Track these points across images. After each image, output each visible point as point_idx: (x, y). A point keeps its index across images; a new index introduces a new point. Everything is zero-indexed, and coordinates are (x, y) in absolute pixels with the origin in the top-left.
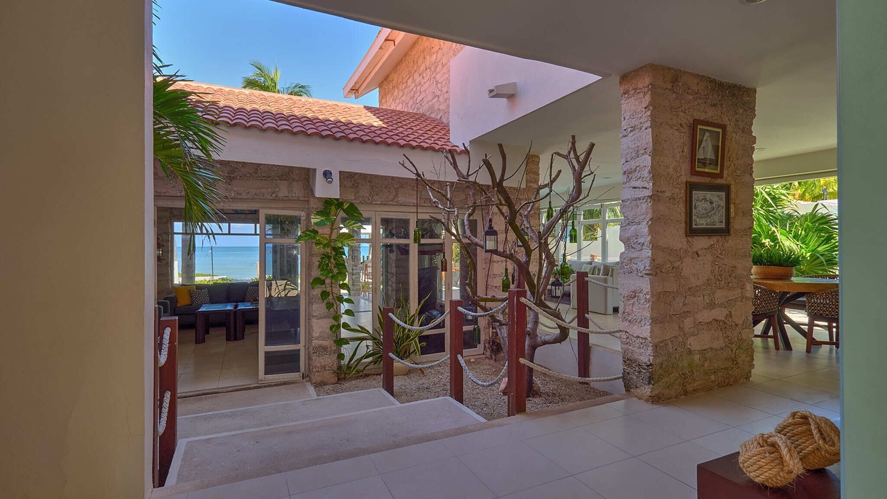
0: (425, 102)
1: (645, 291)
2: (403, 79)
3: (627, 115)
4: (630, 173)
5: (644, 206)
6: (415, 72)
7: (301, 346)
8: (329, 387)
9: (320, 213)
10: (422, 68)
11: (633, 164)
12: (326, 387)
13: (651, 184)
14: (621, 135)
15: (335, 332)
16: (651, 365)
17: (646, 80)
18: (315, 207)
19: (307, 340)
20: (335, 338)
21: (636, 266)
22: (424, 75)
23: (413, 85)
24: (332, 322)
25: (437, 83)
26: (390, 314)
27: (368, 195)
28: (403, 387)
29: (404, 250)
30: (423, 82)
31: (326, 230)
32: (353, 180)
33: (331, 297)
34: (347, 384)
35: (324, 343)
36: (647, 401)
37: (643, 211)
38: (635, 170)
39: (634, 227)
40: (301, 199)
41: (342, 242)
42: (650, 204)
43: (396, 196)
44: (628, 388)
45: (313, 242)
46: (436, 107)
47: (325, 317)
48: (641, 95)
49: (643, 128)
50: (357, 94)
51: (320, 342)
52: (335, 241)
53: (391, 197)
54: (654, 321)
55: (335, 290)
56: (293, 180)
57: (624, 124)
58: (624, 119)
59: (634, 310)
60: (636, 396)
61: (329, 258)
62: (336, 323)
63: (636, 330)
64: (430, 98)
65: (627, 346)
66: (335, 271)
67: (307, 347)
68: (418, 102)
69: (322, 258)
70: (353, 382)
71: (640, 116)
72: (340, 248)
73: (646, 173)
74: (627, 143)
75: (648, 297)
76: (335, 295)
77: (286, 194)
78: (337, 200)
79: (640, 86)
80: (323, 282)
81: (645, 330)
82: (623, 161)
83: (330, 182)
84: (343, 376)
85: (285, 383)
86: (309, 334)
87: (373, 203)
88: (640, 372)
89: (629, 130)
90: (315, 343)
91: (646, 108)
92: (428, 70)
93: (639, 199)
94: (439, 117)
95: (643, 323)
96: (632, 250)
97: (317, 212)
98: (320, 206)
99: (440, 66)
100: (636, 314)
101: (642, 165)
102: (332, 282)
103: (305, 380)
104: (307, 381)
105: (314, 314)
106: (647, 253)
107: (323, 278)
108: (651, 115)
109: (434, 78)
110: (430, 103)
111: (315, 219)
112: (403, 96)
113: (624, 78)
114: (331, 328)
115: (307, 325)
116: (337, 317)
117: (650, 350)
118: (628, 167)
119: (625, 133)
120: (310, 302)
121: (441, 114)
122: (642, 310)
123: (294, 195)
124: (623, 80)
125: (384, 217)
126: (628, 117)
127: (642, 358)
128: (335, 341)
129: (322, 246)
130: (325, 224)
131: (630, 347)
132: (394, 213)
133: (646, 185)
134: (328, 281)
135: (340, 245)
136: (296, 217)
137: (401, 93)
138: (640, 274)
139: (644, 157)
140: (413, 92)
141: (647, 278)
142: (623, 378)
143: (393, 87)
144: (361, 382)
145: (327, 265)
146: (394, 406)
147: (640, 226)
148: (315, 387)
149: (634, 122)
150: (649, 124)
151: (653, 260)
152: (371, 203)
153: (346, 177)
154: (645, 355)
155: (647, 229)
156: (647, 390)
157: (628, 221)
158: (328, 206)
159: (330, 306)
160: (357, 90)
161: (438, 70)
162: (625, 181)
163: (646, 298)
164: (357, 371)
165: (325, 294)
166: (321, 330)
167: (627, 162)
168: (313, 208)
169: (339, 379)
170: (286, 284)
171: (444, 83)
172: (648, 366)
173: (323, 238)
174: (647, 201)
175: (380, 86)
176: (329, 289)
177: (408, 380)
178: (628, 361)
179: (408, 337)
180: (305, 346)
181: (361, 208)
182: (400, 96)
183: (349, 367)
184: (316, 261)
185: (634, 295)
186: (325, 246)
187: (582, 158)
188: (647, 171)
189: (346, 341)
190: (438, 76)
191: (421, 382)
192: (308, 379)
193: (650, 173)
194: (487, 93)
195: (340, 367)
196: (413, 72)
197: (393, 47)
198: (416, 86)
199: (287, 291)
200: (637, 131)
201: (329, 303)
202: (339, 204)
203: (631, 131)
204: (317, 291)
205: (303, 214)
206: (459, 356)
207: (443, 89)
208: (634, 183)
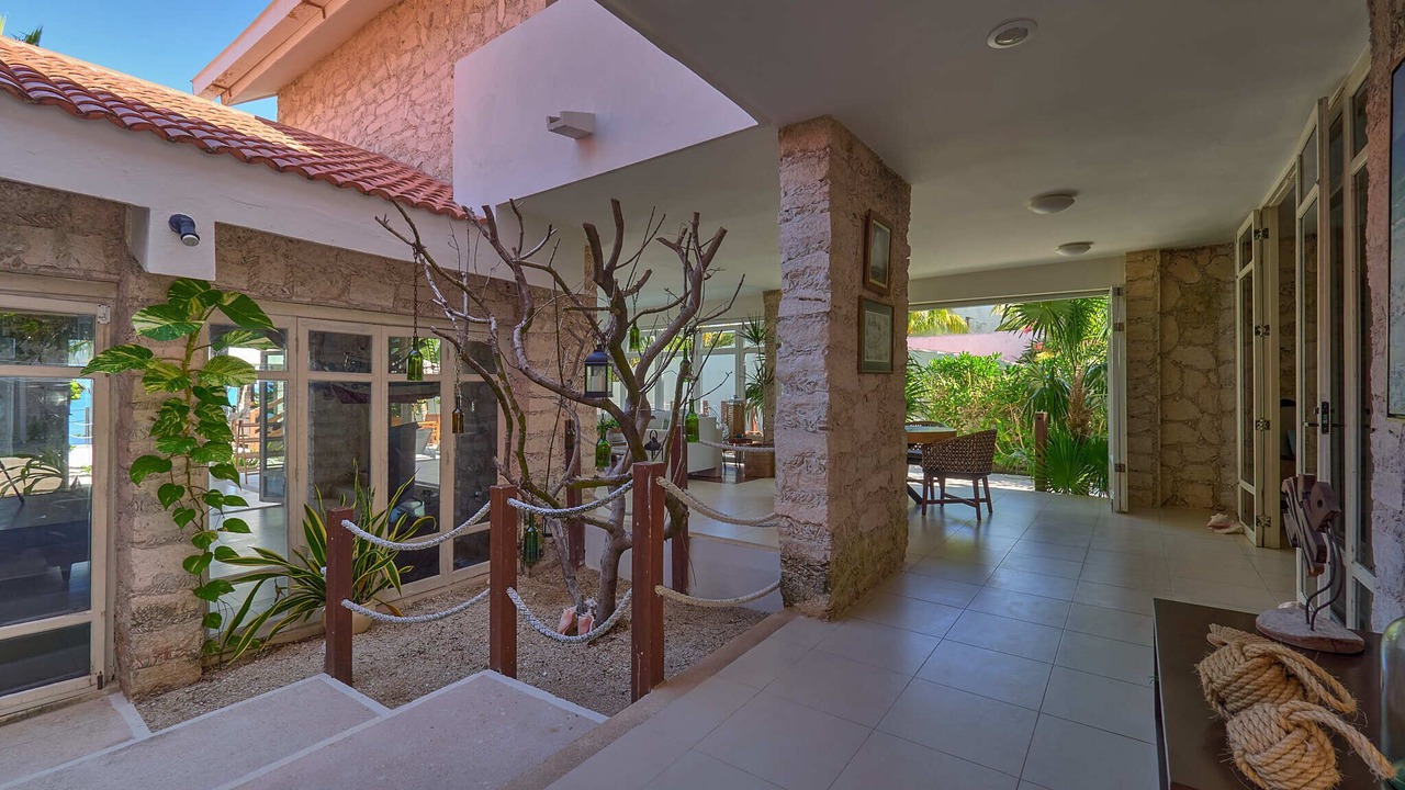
0: (386, 132)
1: (819, 453)
2: (335, 87)
3: (791, 189)
4: (795, 276)
5: (818, 327)
6: (364, 78)
7: (95, 617)
8: (180, 694)
9: (154, 310)
10: (381, 73)
11: (799, 264)
12: (171, 697)
13: (829, 295)
14: (780, 218)
15: (198, 572)
16: (828, 563)
17: (822, 139)
18: (142, 296)
19: (113, 600)
20: (194, 585)
21: (804, 417)
22: (385, 86)
23: (359, 101)
24: (188, 550)
25: (414, 103)
26: (346, 523)
27: (281, 283)
28: (367, 659)
29: (358, 397)
30: (381, 99)
31: (175, 350)
32: (245, 247)
33: (187, 495)
34: (229, 678)
35: (167, 599)
36: (822, 618)
37: (816, 334)
38: (803, 272)
39: (800, 358)
40: (95, 275)
41: (220, 377)
42: (826, 325)
43: (345, 290)
44: (789, 602)
45: (133, 377)
46: (411, 144)
47: (169, 542)
48: (814, 161)
49: (817, 211)
50: (226, 96)
51: (154, 599)
52: (201, 373)
53: (335, 291)
54: (833, 497)
55: (196, 480)
56: (73, 230)
57: (785, 203)
58: (786, 194)
59: (801, 482)
60: (803, 613)
61: (183, 410)
62: (200, 552)
63: (803, 513)
64: (398, 127)
65: (790, 538)
66: (202, 439)
67: (112, 613)
68: (369, 131)
69: (163, 412)
70: (245, 669)
71: (811, 191)
72: (214, 389)
73: (821, 277)
74: (791, 231)
75: (824, 462)
76: (195, 491)
77: (50, 260)
78: (204, 284)
79: (812, 146)
80: (165, 466)
81: (819, 513)
82: (783, 258)
83: (193, 243)
84: (215, 659)
85: (41, 710)
86: (120, 582)
87: (294, 298)
88: (809, 576)
89: (794, 211)
90: (137, 603)
91: (821, 181)
92: (393, 80)
93: (810, 316)
94: (416, 163)
95: (815, 501)
96: (798, 393)
97: (149, 308)
98: (158, 295)
99: (419, 76)
100: (803, 488)
101: (815, 266)
102: (188, 465)
103: (105, 691)
104: (112, 692)
105: (136, 538)
106: (823, 397)
107: (162, 455)
108: (829, 192)
109: (406, 94)
110: (397, 138)
111: (141, 324)
112: (334, 118)
113: (787, 131)
114: (187, 564)
115: (113, 567)
116: (202, 539)
117: (827, 542)
118: (791, 267)
119: (786, 216)
120: (123, 510)
121: (421, 159)
122: (815, 483)
123: (75, 265)
124: (785, 133)
125: (316, 329)
126: (792, 192)
127: (814, 555)
128: (196, 592)
129: (163, 385)
130: (174, 336)
131: (794, 540)
132: (338, 323)
133: (822, 296)
134: (178, 462)
135: (216, 383)
136: (83, 316)
137: (331, 113)
138: (810, 429)
139: (818, 253)
140: (358, 114)
141: (823, 434)
142: (782, 585)
143: (313, 100)
144: (264, 668)
145: (179, 426)
146: (377, 720)
147: (811, 357)
148: (139, 702)
149: (803, 200)
150: (826, 205)
151: (830, 407)
152: (288, 300)
153: (230, 238)
154: (819, 550)
155: (823, 361)
156: (822, 602)
157: (790, 350)
158: (178, 296)
159: (183, 516)
160: (229, 90)
161: (414, 81)
162: (787, 287)
163: (820, 464)
164: (254, 645)
165: (168, 493)
166: (159, 570)
167: (789, 259)
168: (136, 298)
169: (205, 669)
170: (29, 466)
171: (428, 107)
172: (822, 566)
173: (165, 366)
174: (822, 320)
175: (281, 93)
176: (180, 480)
177: (374, 642)
178: (790, 560)
179: (372, 559)
180: (106, 613)
181: (267, 308)
182: (328, 118)
183: (231, 638)
184: (143, 419)
185: (801, 460)
186: (172, 384)
187: (705, 250)
188: (823, 275)
189: (224, 586)
190: (415, 94)
191: (402, 641)
192: (115, 685)
193: (827, 278)
194: (545, 123)
195: (207, 644)
196: (359, 78)
197: (319, 20)
198: (366, 104)
199: (29, 482)
200: (807, 213)
201: (182, 509)
202: (211, 296)
203: (797, 214)
204: (149, 485)
205: (103, 314)
206: (510, 591)
207: (426, 116)
208: (801, 293)
